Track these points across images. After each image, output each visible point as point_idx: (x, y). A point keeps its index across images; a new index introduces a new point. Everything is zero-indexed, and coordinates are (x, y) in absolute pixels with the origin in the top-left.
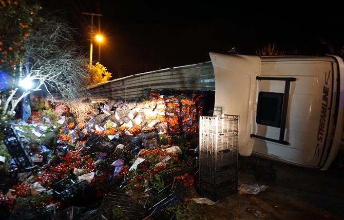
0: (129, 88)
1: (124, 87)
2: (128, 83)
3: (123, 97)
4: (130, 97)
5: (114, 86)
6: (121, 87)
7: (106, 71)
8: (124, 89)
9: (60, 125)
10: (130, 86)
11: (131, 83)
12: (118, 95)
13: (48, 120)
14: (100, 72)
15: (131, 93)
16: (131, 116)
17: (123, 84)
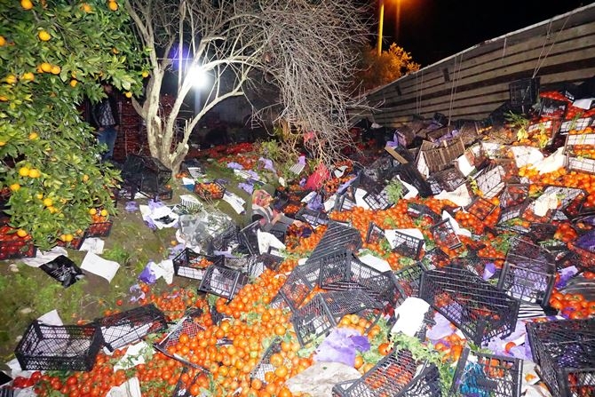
0: (462, 89)
1: (448, 86)
2: (460, 75)
3: (446, 113)
4: (463, 111)
5: (422, 86)
6: (440, 88)
7: (410, 61)
8: (448, 92)
9: (293, 175)
10: (465, 82)
11: (467, 73)
12: (433, 108)
13: (269, 164)
14: (397, 63)
15: (465, 103)
16: (465, 165)
17: (447, 79)
